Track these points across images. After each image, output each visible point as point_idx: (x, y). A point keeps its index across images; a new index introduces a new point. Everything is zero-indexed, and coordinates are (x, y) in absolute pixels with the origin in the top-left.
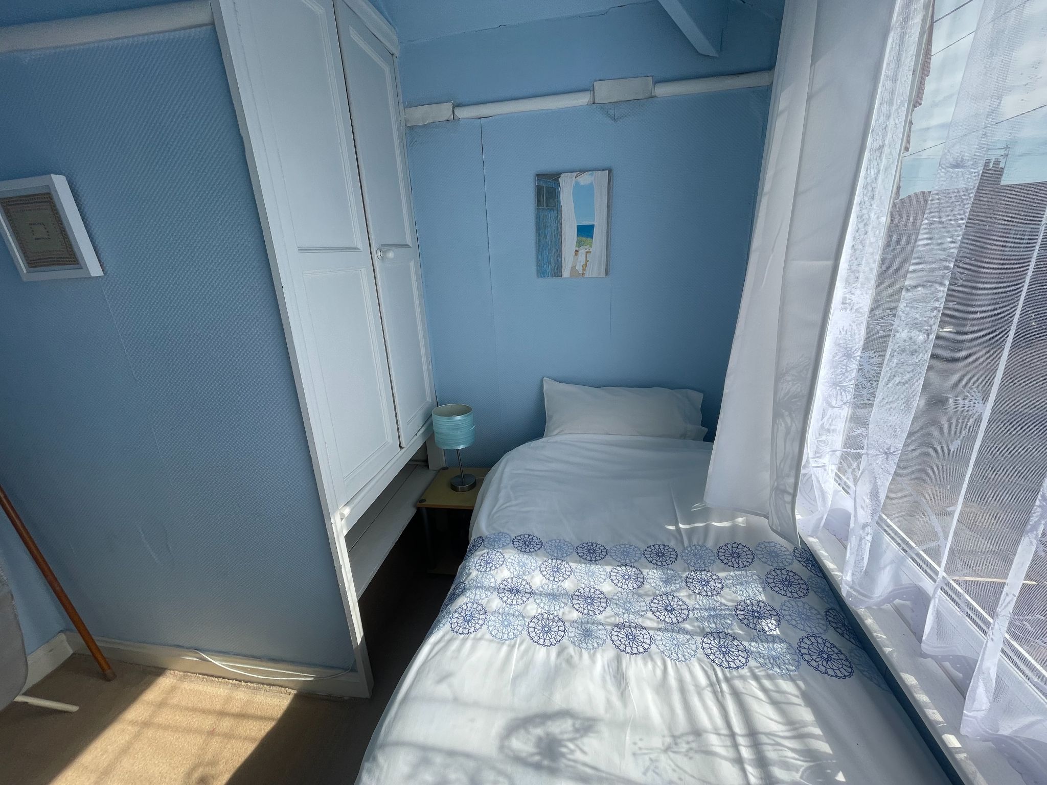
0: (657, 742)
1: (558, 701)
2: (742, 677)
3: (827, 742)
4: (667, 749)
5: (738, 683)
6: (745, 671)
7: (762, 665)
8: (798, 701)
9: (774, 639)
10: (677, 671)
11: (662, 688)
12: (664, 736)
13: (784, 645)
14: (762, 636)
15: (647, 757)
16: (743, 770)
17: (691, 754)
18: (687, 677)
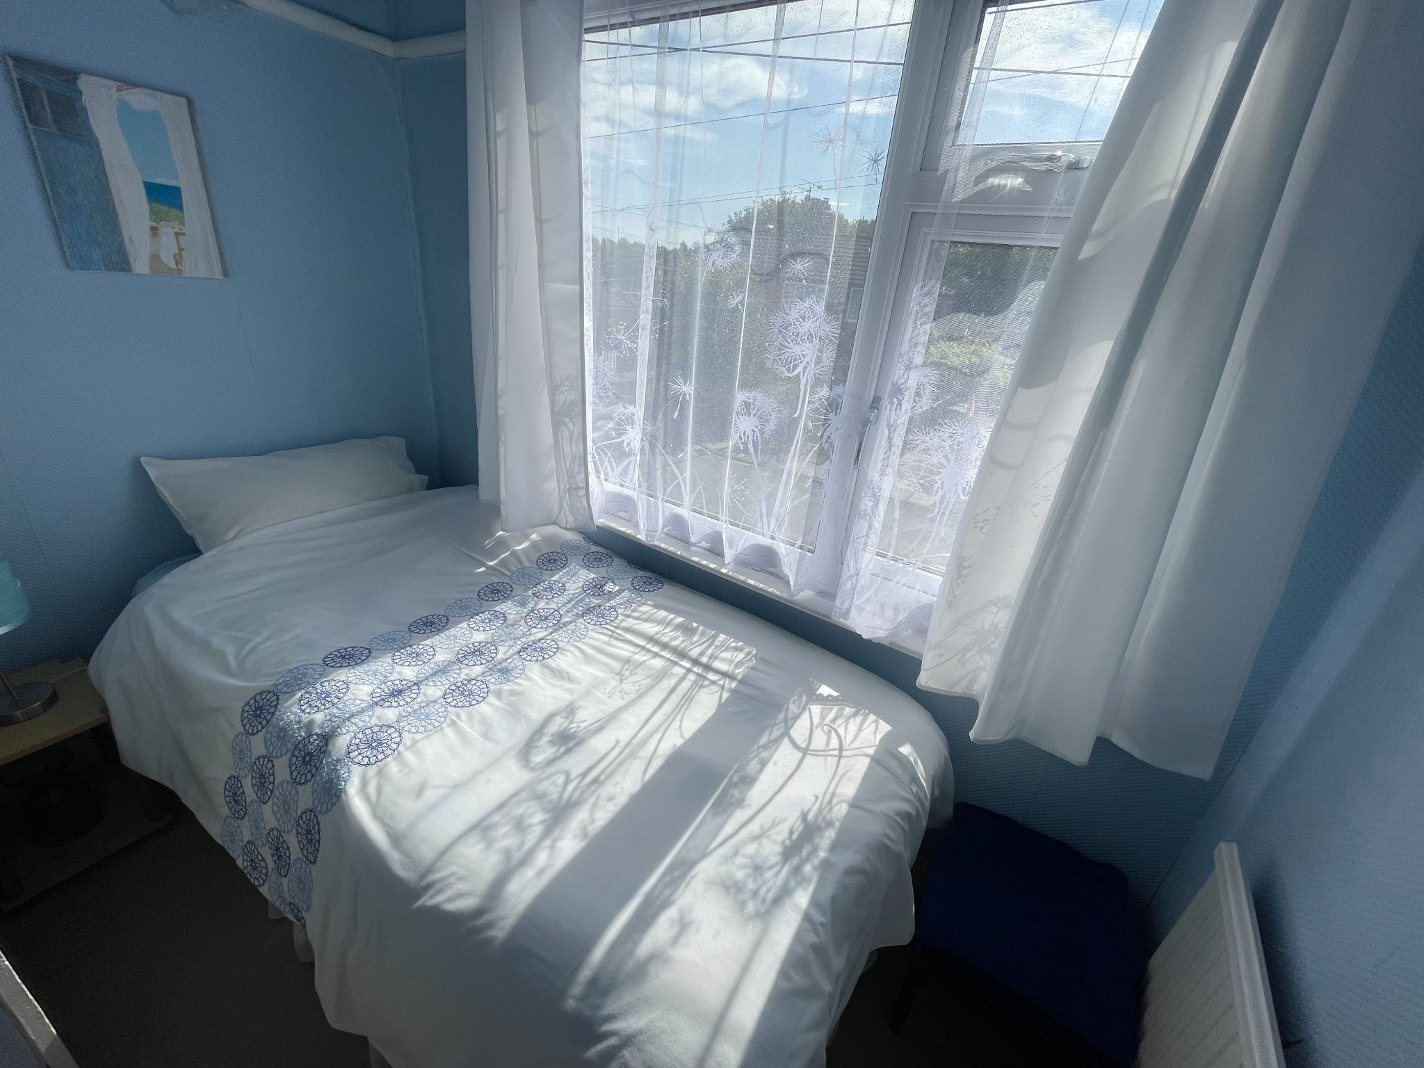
0: (614, 683)
1: (537, 716)
2: (622, 621)
3: (679, 616)
4: (621, 681)
5: (623, 624)
6: (620, 617)
7: (626, 608)
8: (655, 611)
9: (619, 592)
10: (587, 644)
11: (588, 659)
12: (613, 678)
13: (626, 591)
14: (611, 595)
15: (617, 692)
16: (662, 656)
17: (633, 672)
18: (597, 643)
